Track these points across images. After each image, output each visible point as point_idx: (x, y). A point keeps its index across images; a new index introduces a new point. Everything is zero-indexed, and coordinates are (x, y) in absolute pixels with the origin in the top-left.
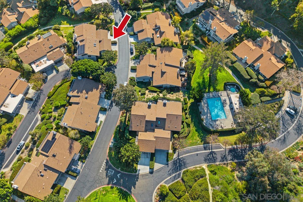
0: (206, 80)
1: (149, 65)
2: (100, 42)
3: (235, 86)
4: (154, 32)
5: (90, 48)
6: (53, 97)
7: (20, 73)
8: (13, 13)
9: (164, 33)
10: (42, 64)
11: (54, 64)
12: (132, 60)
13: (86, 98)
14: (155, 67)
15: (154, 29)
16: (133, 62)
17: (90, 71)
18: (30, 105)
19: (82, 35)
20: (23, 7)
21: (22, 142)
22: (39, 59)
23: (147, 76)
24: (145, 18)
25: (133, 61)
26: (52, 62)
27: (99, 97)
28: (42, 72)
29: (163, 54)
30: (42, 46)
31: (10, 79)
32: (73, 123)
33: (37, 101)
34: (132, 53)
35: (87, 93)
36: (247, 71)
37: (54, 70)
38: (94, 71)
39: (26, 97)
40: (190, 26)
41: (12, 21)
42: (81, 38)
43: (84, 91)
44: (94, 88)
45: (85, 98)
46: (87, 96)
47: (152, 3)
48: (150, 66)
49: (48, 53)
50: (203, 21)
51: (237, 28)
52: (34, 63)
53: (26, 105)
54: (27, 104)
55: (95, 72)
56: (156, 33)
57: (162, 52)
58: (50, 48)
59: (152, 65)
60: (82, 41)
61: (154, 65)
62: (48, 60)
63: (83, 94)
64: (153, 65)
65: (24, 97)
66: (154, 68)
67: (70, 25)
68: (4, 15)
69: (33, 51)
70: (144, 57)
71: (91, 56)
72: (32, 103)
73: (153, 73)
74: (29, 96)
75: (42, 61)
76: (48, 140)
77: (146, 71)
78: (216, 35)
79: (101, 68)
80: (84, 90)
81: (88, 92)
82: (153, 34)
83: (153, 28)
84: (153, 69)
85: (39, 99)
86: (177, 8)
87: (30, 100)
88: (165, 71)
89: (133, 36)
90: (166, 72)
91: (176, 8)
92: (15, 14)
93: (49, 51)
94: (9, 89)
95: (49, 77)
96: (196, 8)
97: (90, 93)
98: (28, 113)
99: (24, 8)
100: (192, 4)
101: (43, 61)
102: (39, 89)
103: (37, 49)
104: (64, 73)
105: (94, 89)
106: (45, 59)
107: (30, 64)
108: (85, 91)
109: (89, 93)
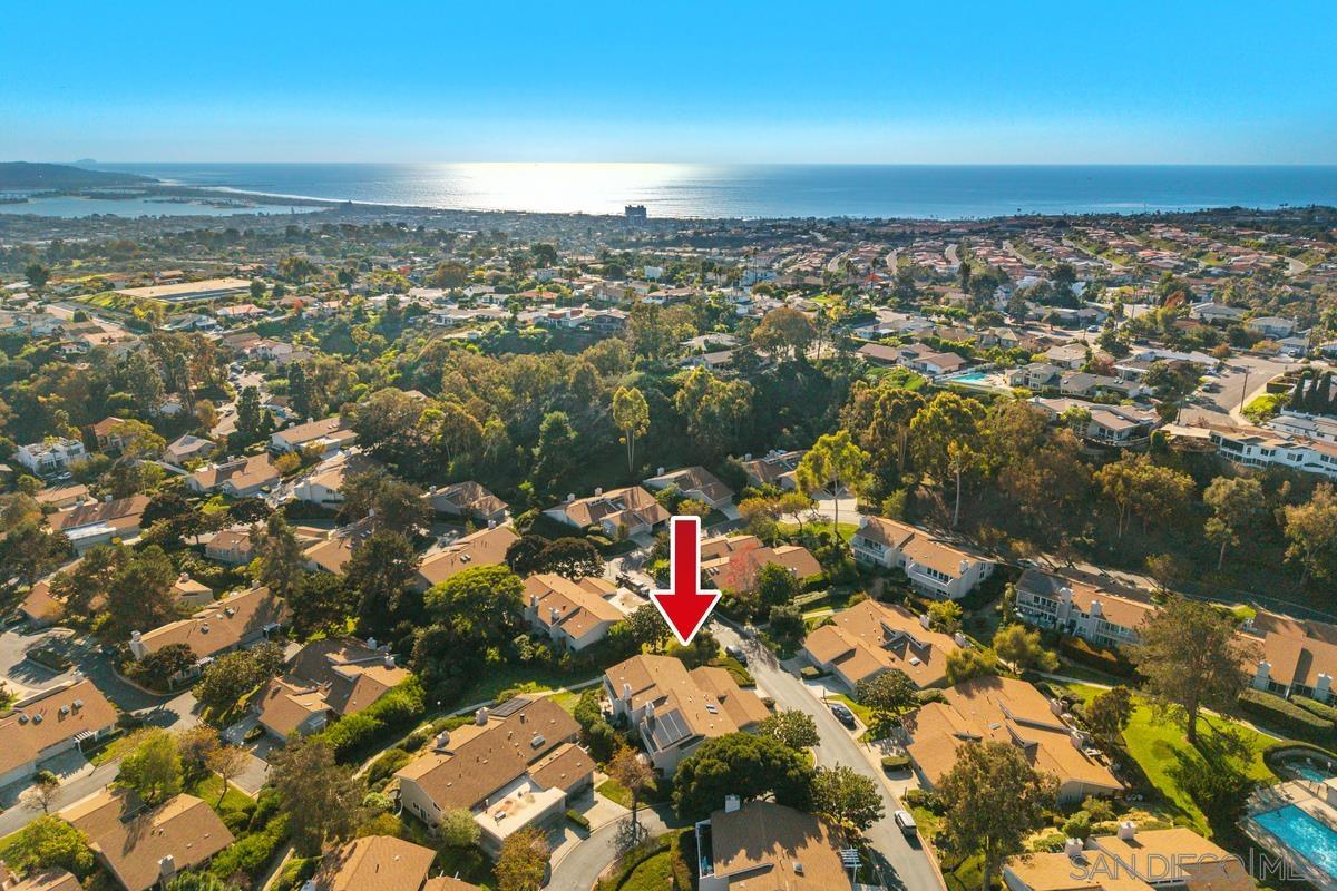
0: (1194, 758)
1: (956, 736)
2: (721, 700)
3: (1308, 760)
4: (890, 654)
5: (701, 719)
7: (432, 854)
8: (310, 688)
10: (519, 807)
11: (567, 804)
12: (868, 744)
14: (977, 739)
16: (877, 749)
19: (654, 685)
20: (350, 664)
22: (497, 793)
25: (874, 746)
26: (555, 795)
29: (976, 699)
30: (506, 741)
31: (399, 881)
34: (851, 725)
36: (1299, 705)
41: (313, 709)
42: (654, 694)
48: (960, 737)
49: (531, 764)
50: (1037, 599)
56: (901, 657)
58: (535, 747)
59: (967, 734)
60: (660, 702)
61: (973, 734)
62: (538, 789)
67: (555, 688)
68: (272, 698)
69: (476, 763)
70: (916, 720)
75: (513, 795)
78: (1108, 624)
83: (881, 643)
89: (827, 679)
92: (316, 692)
93: (533, 757)
95: (555, 859)
96: (980, 581)
99: (353, 666)
100: (969, 566)
101: (520, 795)
103: (488, 754)
104: (615, 831)
106: (525, 787)
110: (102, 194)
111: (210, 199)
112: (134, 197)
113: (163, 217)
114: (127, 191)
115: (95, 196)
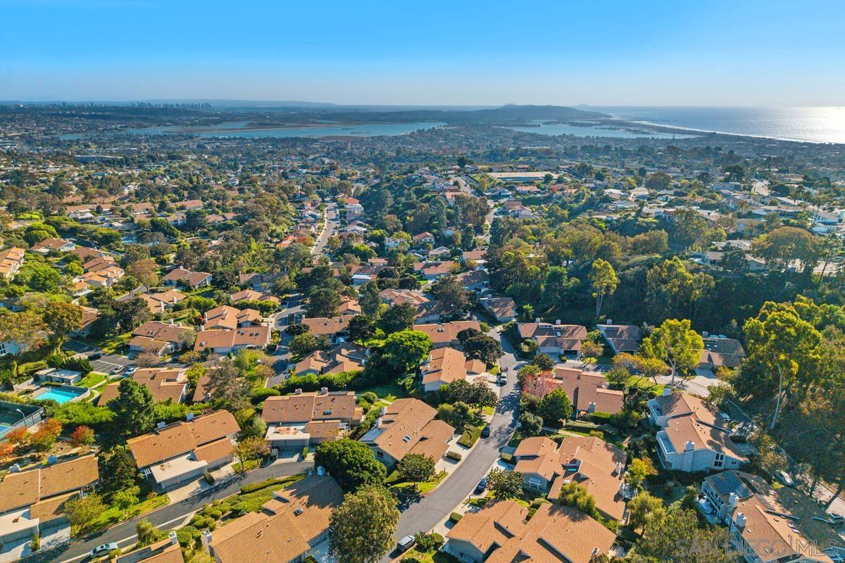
1: (495, 523)
2: (423, 439)
4: (561, 472)
5: (390, 439)
6: (249, 495)
7: (239, 429)
9: (585, 481)
11: (307, 443)
12: (468, 504)
13: (297, 513)
14: (509, 536)
15: (564, 467)
16: (467, 508)
17: (347, 460)
18: (200, 489)
19: (398, 414)
20: (347, 357)
21: (114, 545)
23: (472, 541)
24: (559, 441)
25: (469, 507)
26: (307, 437)
27: (324, 528)
28: (275, 445)
29: (551, 517)
30: (315, 405)
31: (216, 431)
32: (222, 542)
33: (217, 489)
34: (478, 493)
35: (308, 505)
37: (298, 454)
38: (357, 467)
39: (211, 474)
40: (676, 500)
41: (311, 368)
42: (390, 418)
43: (305, 498)
44: (331, 504)
45: (295, 513)
46: (302, 510)
47: (596, 424)
48: (498, 526)
49: (314, 420)
51: (836, 557)
52: (277, 424)
53: (195, 486)
54: (199, 485)
55: (358, 471)
56: (566, 475)
57: (551, 514)
58: (324, 414)
59: (505, 527)
60: (387, 422)
61: (510, 530)
62: (304, 431)
63: (298, 501)
64: (508, 530)
65: (206, 471)
66: (504, 537)
70: (496, 504)
71: (385, 456)
72: (207, 489)
73: (495, 547)
74: (215, 475)
75: (292, 428)
76: (150, 548)
77: (478, 531)
79: (378, 473)
80: (306, 495)
81: (312, 505)
82: (556, 475)
83: (564, 463)
84: (500, 538)
85: (226, 488)
86: (656, 452)
87: (210, 481)
88: (529, 555)
89: (509, 464)
90: (529, 557)
91: (654, 451)
92: (326, 363)
93: (319, 418)
94: (199, 444)
95: (279, 461)
96: (714, 467)
97: (314, 508)
98: (182, 502)
101: (295, 429)
102: (243, 472)
103: (302, 406)
105: (328, 507)
106: (301, 427)
107: (269, 424)
108: (309, 499)
109: (312, 507)
110: (577, 123)
111: (630, 128)
112: (591, 125)
113: (598, 137)
114: (590, 122)
115: (573, 124)
